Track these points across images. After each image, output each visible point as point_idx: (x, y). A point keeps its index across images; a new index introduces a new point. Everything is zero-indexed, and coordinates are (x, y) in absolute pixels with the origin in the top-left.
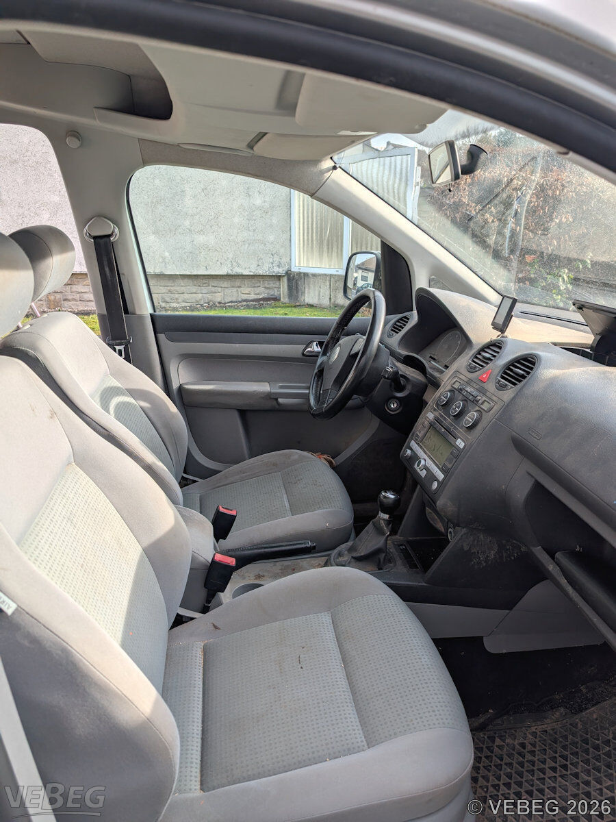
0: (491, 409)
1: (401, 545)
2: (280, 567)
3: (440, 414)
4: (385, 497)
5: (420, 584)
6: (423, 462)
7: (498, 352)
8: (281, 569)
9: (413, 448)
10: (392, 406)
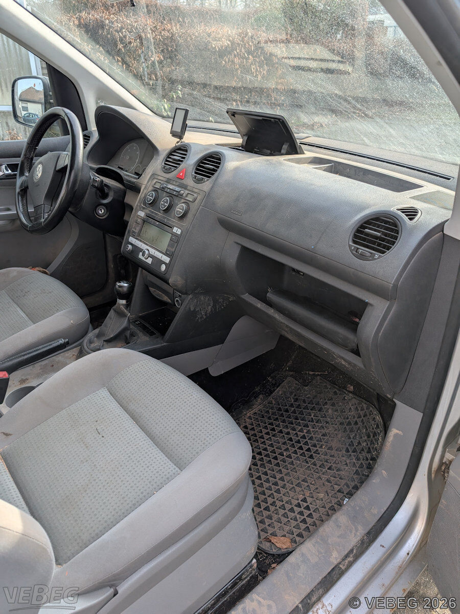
0: (195, 200)
1: (136, 321)
2: (39, 368)
3: (150, 211)
4: (120, 287)
5: (162, 345)
6: (147, 252)
7: (186, 155)
8: (41, 369)
9: (133, 243)
10: (100, 212)
